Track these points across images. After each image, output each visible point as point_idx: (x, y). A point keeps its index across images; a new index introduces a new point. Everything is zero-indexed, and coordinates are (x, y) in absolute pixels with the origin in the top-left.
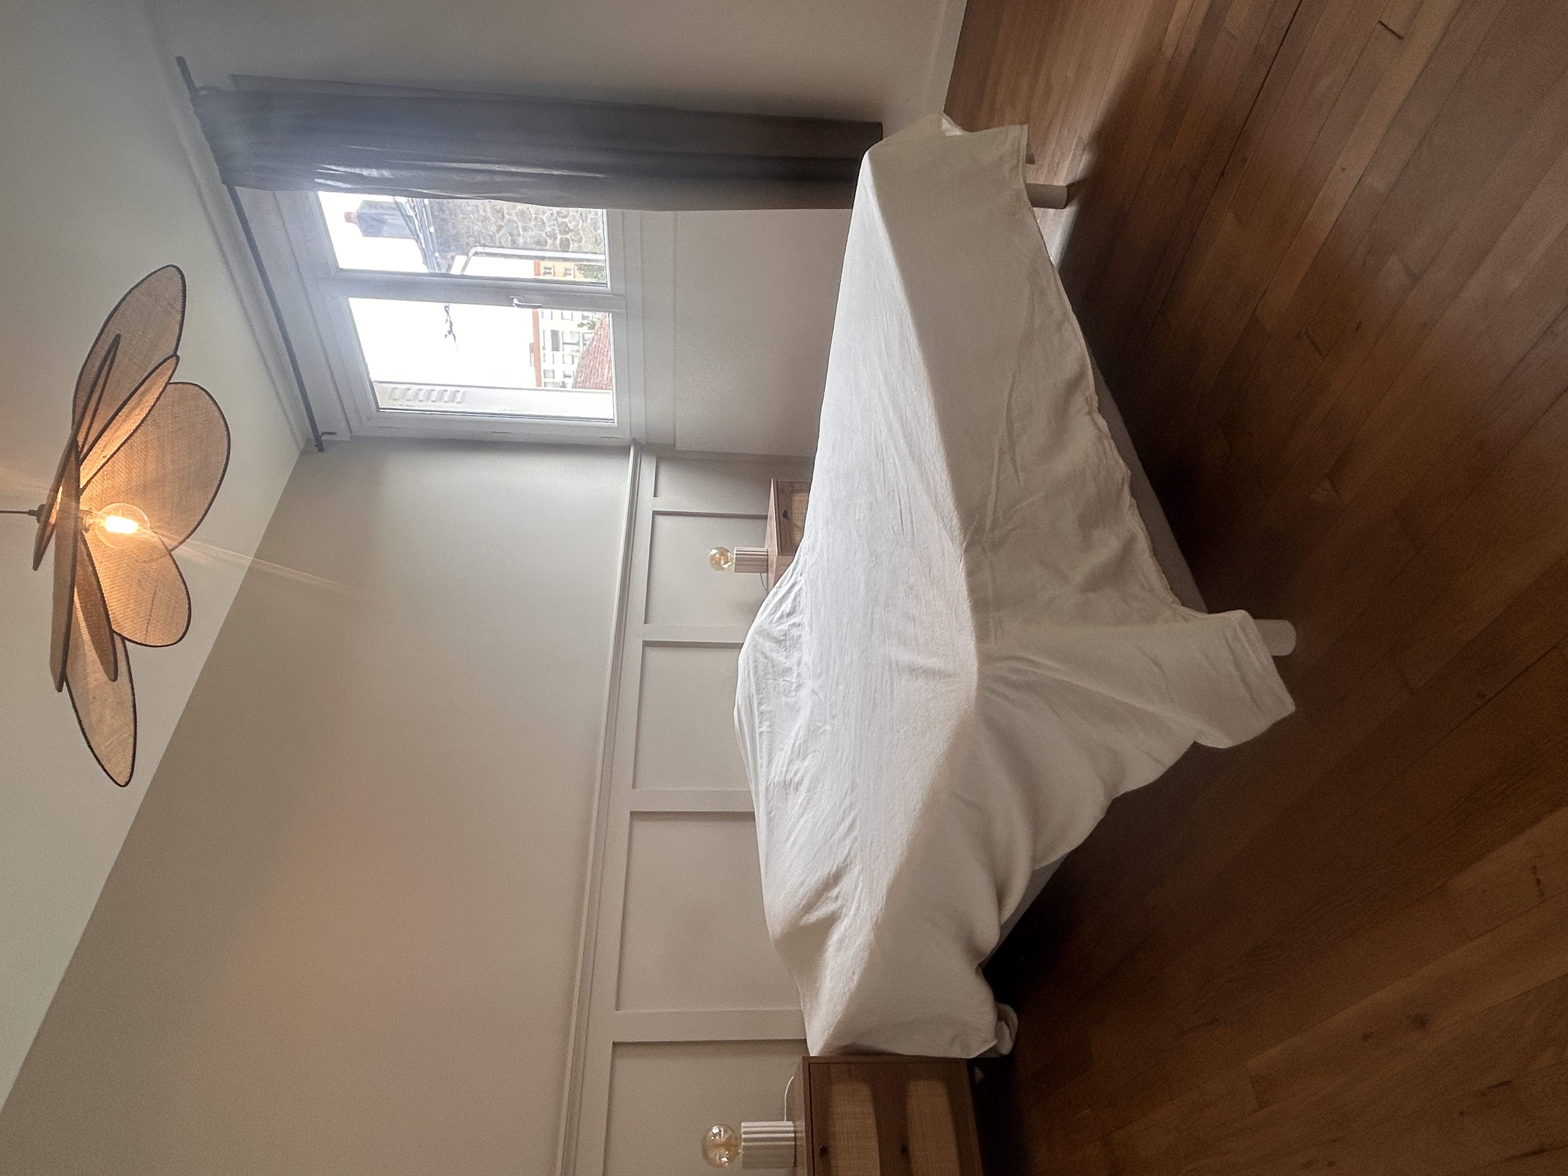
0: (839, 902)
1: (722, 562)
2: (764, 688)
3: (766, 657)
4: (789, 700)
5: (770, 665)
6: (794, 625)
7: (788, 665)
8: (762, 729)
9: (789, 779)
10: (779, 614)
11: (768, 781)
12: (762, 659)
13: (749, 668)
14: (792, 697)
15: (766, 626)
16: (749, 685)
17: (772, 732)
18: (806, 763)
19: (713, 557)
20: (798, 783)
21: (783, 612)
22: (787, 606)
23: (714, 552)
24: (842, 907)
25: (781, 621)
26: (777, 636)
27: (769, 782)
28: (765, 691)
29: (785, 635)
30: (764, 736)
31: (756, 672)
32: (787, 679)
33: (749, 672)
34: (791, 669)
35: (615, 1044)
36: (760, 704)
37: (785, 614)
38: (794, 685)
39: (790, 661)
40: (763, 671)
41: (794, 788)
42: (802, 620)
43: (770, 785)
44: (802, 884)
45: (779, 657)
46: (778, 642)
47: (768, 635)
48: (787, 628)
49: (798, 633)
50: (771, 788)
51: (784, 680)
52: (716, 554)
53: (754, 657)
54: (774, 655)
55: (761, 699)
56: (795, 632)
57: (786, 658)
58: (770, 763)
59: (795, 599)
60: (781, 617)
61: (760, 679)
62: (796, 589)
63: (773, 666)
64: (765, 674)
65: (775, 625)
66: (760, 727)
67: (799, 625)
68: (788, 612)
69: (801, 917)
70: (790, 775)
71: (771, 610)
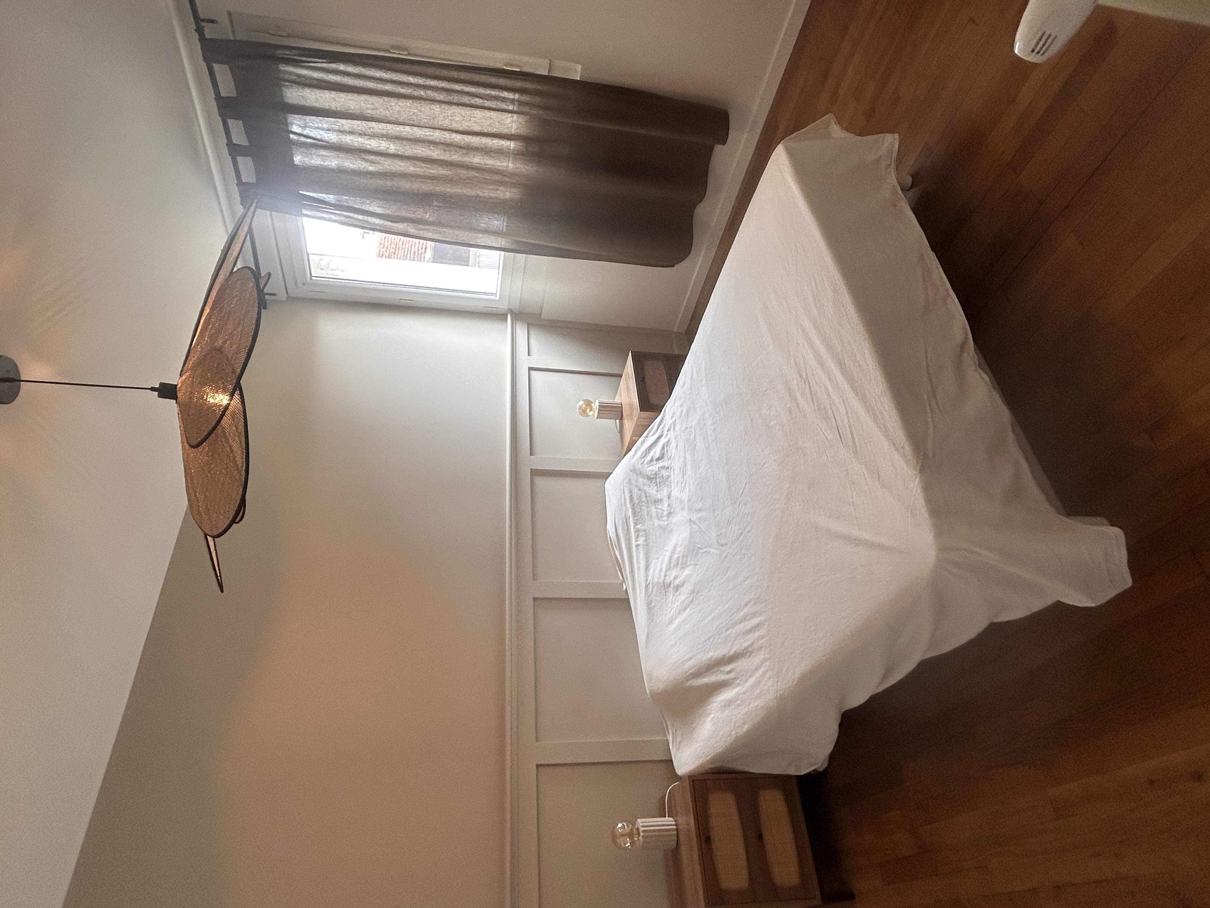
1: (588, 410)
3: (640, 490)
4: (662, 523)
5: (643, 495)
6: (663, 467)
7: (659, 497)
8: (639, 543)
9: (669, 582)
10: (649, 458)
12: (636, 490)
14: (664, 521)
15: (639, 466)
16: (626, 508)
17: (647, 545)
18: (686, 572)
19: (580, 407)
20: (678, 586)
21: (652, 457)
22: (657, 451)
23: (581, 403)
25: (651, 464)
26: (649, 474)
27: (648, 582)
28: (640, 514)
29: (655, 474)
30: (641, 548)
31: (631, 499)
32: (660, 507)
33: (625, 499)
34: (661, 500)
35: (538, 766)
36: (636, 524)
37: (654, 459)
38: (665, 513)
39: (660, 494)
40: (637, 499)
41: (674, 588)
42: (671, 464)
45: (652, 490)
46: (650, 479)
47: (640, 473)
48: (657, 469)
49: (667, 474)
50: (651, 585)
51: (656, 508)
52: (583, 405)
54: (646, 488)
55: (638, 520)
56: (664, 473)
57: (657, 491)
58: (647, 567)
59: (663, 448)
61: (635, 505)
62: (663, 441)
63: (646, 497)
64: (639, 502)
65: (646, 466)
66: (636, 541)
67: (668, 468)
68: (657, 457)
69: (687, 680)
71: (642, 453)
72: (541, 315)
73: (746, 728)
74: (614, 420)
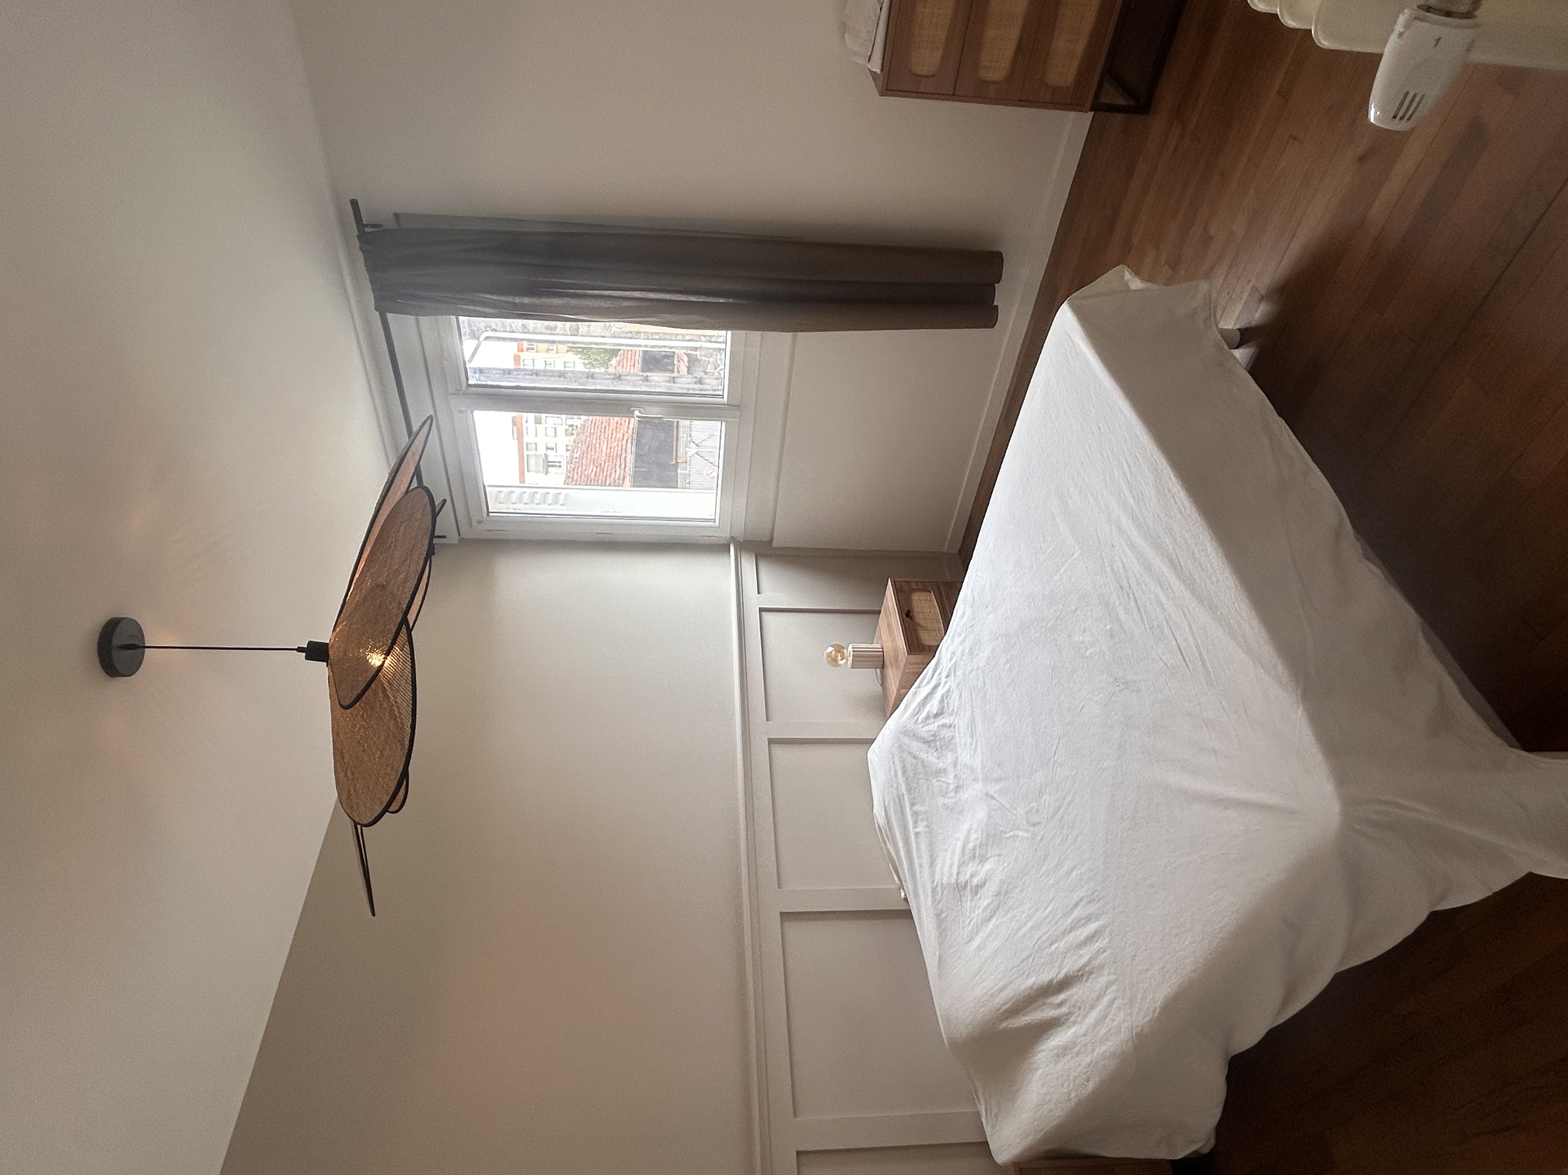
0: (1064, 1010)
1: (839, 658)
2: (916, 788)
3: (915, 757)
4: (947, 801)
5: (919, 766)
6: (944, 726)
7: (941, 765)
8: (917, 830)
9: (964, 882)
10: (924, 715)
11: (933, 881)
12: (909, 759)
13: (895, 767)
14: (951, 798)
15: (911, 726)
16: (898, 783)
17: (930, 832)
18: (987, 866)
19: (829, 655)
20: (977, 886)
21: (928, 712)
22: (933, 706)
23: (830, 649)
24: (1070, 1013)
25: (927, 722)
26: (926, 736)
27: (935, 883)
28: (917, 790)
29: (934, 735)
30: (922, 837)
31: (904, 772)
32: (943, 779)
33: (896, 772)
34: (945, 770)
35: (799, 1153)
36: (912, 805)
37: (931, 715)
38: (952, 787)
39: (943, 762)
40: (912, 770)
41: (971, 889)
42: (954, 721)
43: (937, 884)
44: (1003, 989)
45: (931, 758)
46: (926, 742)
47: (914, 735)
48: (936, 728)
49: (950, 734)
50: (939, 888)
51: (938, 781)
52: (831, 652)
53: (901, 757)
54: (923, 755)
55: (914, 799)
56: (946, 733)
57: (938, 758)
58: (932, 865)
59: (942, 701)
60: (928, 717)
61: (910, 779)
62: (940, 691)
63: (924, 767)
64: (915, 774)
65: (921, 726)
66: (915, 827)
67: (950, 726)
68: (935, 712)
69: (1001, 1021)
70: (962, 879)
71: (915, 708)
72: (771, 542)
73: (1091, 1086)
74: (874, 670)
